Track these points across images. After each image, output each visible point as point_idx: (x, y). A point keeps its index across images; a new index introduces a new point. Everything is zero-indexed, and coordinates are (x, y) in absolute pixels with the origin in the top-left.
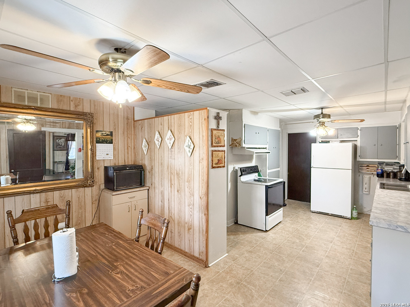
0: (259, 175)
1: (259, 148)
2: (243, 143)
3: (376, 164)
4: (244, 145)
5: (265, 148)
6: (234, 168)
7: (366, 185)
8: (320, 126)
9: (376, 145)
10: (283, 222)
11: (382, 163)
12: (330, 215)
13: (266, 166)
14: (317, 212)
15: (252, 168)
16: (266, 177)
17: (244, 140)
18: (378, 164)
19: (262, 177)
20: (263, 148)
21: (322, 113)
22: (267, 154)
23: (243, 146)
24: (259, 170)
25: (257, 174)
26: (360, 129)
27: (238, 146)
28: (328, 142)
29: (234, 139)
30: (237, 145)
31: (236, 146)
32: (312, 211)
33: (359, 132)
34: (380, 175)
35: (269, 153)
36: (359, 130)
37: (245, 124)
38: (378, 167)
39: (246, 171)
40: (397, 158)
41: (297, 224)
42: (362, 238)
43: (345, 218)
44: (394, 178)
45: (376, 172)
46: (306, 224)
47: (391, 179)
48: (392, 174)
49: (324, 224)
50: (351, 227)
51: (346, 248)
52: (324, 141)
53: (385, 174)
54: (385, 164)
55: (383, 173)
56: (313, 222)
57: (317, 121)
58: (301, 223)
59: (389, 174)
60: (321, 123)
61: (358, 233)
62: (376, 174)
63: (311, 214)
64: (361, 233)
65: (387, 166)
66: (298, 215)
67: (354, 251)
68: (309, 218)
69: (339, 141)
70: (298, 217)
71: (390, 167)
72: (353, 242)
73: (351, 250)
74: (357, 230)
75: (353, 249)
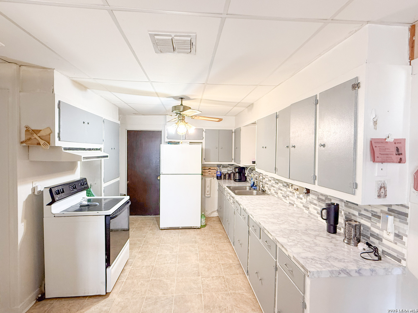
0: (89, 194)
1: (90, 149)
2: (57, 139)
3: (215, 167)
4: (58, 143)
5: (99, 149)
6: (34, 189)
7: (208, 188)
8: (179, 122)
9: (218, 148)
10: (131, 260)
11: (220, 165)
12: (181, 228)
13: (101, 177)
14: (167, 228)
15: (76, 183)
16: (101, 196)
17: (59, 134)
18: (217, 166)
19: (93, 196)
20: (97, 149)
21: (182, 105)
22: (103, 159)
23: (56, 145)
24: (89, 186)
25: (84, 193)
26: (205, 130)
27: (44, 144)
28: (177, 143)
29: (33, 128)
30: (42, 142)
31: (39, 144)
32: (161, 228)
33: (204, 133)
34: (219, 178)
35: (107, 156)
36: (204, 132)
37: (59, 102)
38: (217, 170)
39: (63, 192)
40: (233, 161)
41: (150, 256)
42: (221, 253)
43: (195, 228)
44: (229, 179)
45: (216, 174)
46: (161, 253)
47: (227, 180)
48: (227, 175)
49: (180, 246)
50: (205, 239)
51: (216, 277)
52: (173, 142)
53: (222, 176)
54: (222, 166)
55: (221, 175)
56: (167, 245)
57: (176, 114)
58: (155, 253)
59: (225, 175)
60: (181, 118)
61: (214, 246)
62: (216, 176)
63: (160, 232)
64: (217, 246)
65: (224, 168)
66: (147, 240)
67: (224, 278)
68: (161, 240)
69: (189, 143)
70: (147, 242)
71: (225, 169)
72: (217, 264)
73: (221, 277)
74: (211, 242)
75: (222, 276)
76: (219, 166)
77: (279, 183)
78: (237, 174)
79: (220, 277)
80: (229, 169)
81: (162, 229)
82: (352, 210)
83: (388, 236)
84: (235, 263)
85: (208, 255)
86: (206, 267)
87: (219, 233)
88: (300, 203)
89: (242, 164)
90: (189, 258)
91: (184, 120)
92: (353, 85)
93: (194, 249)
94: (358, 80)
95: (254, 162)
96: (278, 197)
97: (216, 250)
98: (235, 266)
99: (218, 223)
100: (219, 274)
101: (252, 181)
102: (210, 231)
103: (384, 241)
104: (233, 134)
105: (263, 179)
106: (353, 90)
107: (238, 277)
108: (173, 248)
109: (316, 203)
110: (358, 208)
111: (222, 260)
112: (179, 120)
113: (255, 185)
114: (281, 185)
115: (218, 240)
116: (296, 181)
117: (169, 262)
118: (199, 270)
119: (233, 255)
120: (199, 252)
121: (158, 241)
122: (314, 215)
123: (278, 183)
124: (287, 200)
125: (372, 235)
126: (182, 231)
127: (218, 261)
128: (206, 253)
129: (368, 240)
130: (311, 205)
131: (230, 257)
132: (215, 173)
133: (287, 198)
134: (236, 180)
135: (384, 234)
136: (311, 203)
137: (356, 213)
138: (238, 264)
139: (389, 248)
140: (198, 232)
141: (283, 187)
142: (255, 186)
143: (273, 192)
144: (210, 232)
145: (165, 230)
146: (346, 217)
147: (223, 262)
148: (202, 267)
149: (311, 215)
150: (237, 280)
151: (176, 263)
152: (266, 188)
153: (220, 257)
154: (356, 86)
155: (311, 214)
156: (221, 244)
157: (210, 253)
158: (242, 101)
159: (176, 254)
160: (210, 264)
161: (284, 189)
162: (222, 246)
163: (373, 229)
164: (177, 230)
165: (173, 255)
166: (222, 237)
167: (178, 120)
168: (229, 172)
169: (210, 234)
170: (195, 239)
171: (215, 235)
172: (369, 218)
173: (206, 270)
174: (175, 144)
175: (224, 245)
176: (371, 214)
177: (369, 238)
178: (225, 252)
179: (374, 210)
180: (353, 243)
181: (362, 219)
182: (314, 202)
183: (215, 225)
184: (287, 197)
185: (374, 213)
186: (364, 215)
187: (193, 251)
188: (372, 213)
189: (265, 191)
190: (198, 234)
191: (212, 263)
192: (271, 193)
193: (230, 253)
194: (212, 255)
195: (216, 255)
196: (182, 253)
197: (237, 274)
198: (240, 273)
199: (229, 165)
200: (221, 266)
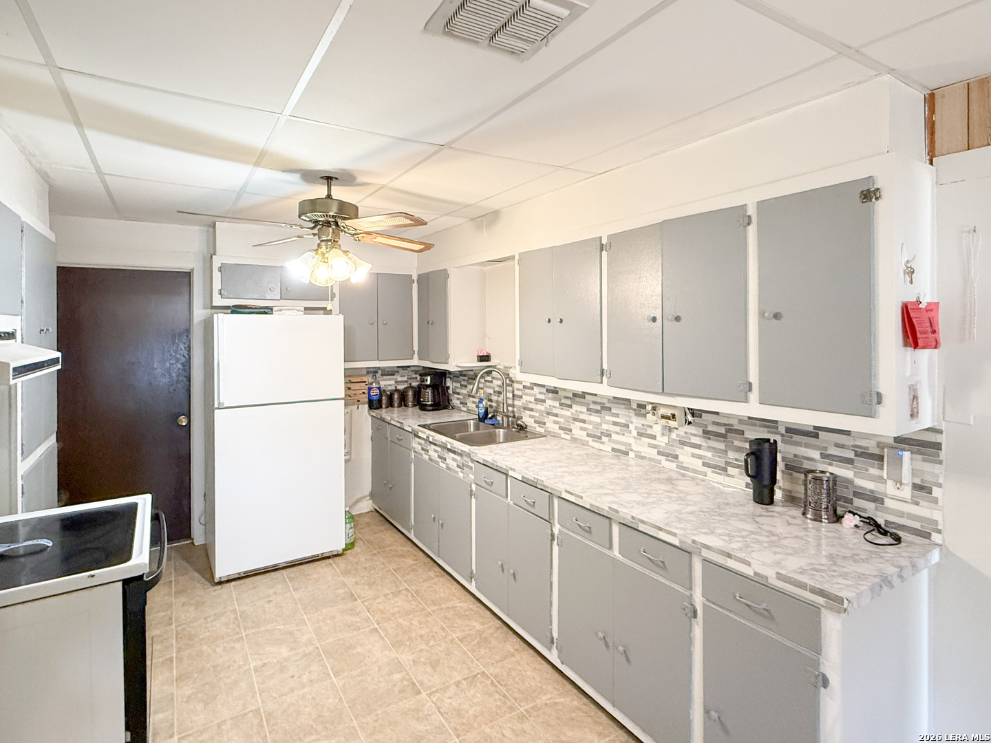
3: (363, 375)
5: (13, 335)
9: (376, 323)
11: (374, 370)
12: (283, 565)
13: (11, 440)
18: (368, 373)
21: (329, 196)
28: (266, 311)
32: (218, 581)
34: (375, 404)
38: (370, 384)
40: (416, 356)
41: (228, 681)
42: (438, 609)
43: (328, 557)
44: (401, 406)
45: (367, 395)
46: (261, 660)
47: (396, 409)
48: (396, 396)
49: (309, 619)
50: (374, 583)
51: (465, 679)
52: (251, 308)
53: (384, 398)
54: (380, 372)
55: (381, 395)
56: (268, 627)
57: (313, 225)
58: (240, 667)
59: (390, 398)
60: (329, 238)
61: (409, 595)
62: (367, 400)
63: (218, 592)
64: (417, 592)
65: (385, 377)
66: (184, 629)
67: (487, 676)
68: (236, 618)
69: (303, 309)
70: (191, 637)
71: (390, 380)
72: (446, 642)
73: (479, 675)
74: (397, 587)
75: (479, 672)
76: (373, 372)
77: (573, 406)
78: (429, 391)
79: (475, 676)
80: (400, 379)
81: (220, 583)
82: (803, 449)
83: (898, 491)
84: (490, 627)
85: (408, 624)
86: (422, 659)
87: (402, 556)
88: (649, 446)
89: (454, 364)
90: (359, 650)
91: (337, 241)
92: (865, 193)
93: (358, 619)
94: (873, 184)
95: (485, 358)
96: (574, 440)
97: (421, 606)
98: (495, 635)
99: (382, 528)
100: (469, 668)
101: (481, 405)
102: (373, 555)
103: (888, 503)
104: (415, 286)
105: (513, 399)
106: (863, 202)
107: (517, 662)
108: (291, 633)
109: (699, 443)
110: (818, 443)
111: (454, 629)
112: (323, 243)
113: (490, 416)
114: (583, 410)
115: (411, 576)
116: (679, 398)
117: (305, 678)
118: (408, 674)
119: (471, 606)
120: (378, 624)
121: (227, 624)
122: (694, 471)
123: (570, 406)
124: (603, 443)
125: (856, 494)
126: (292, 575)
127: (444, 634)
128: (401, 621)
129: (850, 505)
130: (683, 449)
131: (467, 613)
132: (364, 393)
133: (605, 439)
134: (427, 405)
135: (890, 488)
136: (682, 443)
137: (816, 455)
138: (498, 628)
139: (901, 514)
140: (343, 566)
141: (591, 415)
142: (491, 418)
143: (554, 428)
144: (375, 558)
145: (233, 583)
146: (786, 465)
147: (459, 634)
148: (411, 663)
149: (684, 472)
150: (520, 671)
151: (329, 675)
152: (527, 420)
153: (444, 623)
154: (869, 195)
155: (685, 469)
156: (426, 584)
157: (410, 619)
158: (479, 204)
159: (311, 648)
160: (429, 649)
161: (595, 418)
162: (430, 589)
163: (860, 482)
164: (273, 574)
165: (305, 655)
166: (415, 564)
167: (319, 242)
168: (401, 387)
169: (377, 563)
170: (346, 589)
171: (395, 566)
172: (849, 461)
173: (429, 669)
174: (258, 313)
175: (434, 586)
176: (853, 452)
177: (851, 502)
178: (449, 604)
179: (860, 444)
180: (826, 517)
181: (830, 464)
182: (692, 441)
183: (378, 535)
184: (603, 437)
185: (860, 450)
186: (836, 456)
187: (359, 625)
188: (856, 449)
189: (525, 426)
190: (346, 573)
191: (432, 643)
192: (545, 431)
193: (460, 603)
194: (420, 623)
195: (428, 619)
196: (331, 640)
197: (513, 655)
198: (517, 650)
199: (398, 367)
200: (458, 645)
